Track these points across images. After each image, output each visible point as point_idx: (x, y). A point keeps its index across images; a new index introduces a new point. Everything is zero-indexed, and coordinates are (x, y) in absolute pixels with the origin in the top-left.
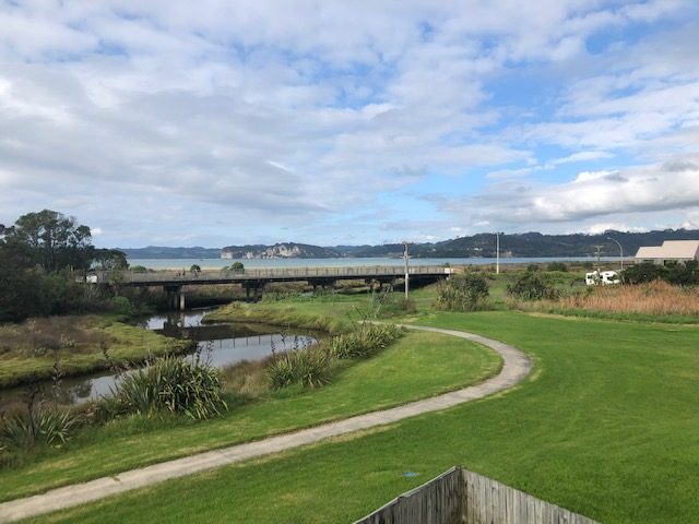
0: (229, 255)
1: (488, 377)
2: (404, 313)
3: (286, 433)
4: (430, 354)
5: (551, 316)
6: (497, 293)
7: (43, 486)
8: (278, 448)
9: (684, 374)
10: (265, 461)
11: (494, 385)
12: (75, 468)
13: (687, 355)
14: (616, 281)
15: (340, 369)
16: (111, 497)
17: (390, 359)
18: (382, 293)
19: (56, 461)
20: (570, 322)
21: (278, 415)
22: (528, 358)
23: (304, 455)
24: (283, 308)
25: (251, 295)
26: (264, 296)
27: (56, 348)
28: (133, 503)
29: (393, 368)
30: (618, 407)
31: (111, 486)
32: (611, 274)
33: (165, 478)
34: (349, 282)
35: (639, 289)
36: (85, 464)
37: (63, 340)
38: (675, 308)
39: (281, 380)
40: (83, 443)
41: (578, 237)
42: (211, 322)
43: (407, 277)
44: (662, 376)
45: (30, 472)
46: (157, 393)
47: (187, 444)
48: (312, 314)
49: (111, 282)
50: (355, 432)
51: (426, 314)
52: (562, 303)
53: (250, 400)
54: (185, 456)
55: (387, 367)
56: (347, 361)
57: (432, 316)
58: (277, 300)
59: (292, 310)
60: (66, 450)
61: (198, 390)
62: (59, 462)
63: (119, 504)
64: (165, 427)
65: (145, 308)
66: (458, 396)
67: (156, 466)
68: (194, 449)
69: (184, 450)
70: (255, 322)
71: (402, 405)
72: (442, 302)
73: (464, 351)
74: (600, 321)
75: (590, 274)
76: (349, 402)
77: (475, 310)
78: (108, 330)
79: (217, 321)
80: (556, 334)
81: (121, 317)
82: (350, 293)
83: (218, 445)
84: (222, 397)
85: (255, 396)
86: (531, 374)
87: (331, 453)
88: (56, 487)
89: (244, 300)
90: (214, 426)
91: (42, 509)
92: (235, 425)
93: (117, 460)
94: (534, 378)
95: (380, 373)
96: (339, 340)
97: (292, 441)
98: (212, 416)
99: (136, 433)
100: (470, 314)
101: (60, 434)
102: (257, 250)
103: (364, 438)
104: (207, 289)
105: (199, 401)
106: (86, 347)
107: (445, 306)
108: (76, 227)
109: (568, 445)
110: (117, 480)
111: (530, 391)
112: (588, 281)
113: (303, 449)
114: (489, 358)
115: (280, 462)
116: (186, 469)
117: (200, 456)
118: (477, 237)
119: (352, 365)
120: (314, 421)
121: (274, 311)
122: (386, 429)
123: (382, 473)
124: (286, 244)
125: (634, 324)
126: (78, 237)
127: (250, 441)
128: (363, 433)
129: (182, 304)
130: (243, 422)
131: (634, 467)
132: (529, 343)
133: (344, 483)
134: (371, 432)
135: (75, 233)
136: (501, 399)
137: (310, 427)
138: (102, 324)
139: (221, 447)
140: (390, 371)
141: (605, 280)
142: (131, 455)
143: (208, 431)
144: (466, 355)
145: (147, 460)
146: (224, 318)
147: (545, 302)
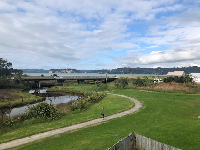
0: (51, 72)
1: (131, 108)
2: (105, 89)
3: (77, 124)
4: (114, 101)
5: (146, 91)
6: (130, 84)
7: (9, 140)
8: (76, 128)
9: (183, 107)
10: (73, 132)
11: (133, 110)
12: (17, 134)
13: (183, 102)
14: (162, 81)
15: (90, 105)
16: (30, 143)
17: (103, 103)
18: (99, 84)
19: (11, 132)
20: (151, 93)
21: (74, 119)
22: (141, 103)
23: (84, 130)
24: (70, 88)
25: (60, 84)
26: (64, 84)
27: (4, 99)
28: (37, 144)
29: (104, 105)
30: (167, 116)
31: (29, 139)
32: (161, 79)
33: (45, 137)
34: (88, 80)
35: (168, 84)
36: (20, 133)
37: (6, 97)
38: (179, 89)
39: (74, 109)
40: (18, 127)
41: (150, 69)
42: (49, 91)
43: (106, 79)
44: (177, 108)
45: (3, 136)
46: (39, 112)
47: (49, 127)
48: (79, 90)
49: (18, 80)
50: (97, 123)
51: (111, 90)
52: (148, 88)
53: (66, 114)
54: (49, 130)
55: (103, 105)
56: (91, 103)
57: (113, 90)
58: (68, 85)
59: (73, 88)
60: (13, 129)
61: (51, 111)
62: (12, 132)
63: (33, 144)
64: (42, 122)
65: (29, 87)
66: (124, 113)
67: (41, 133)
68: (52, 129)
69: (49, 129)
70: (62, 92)
71: (109, 116)
72: (116, 86)
73: (123, 100)
74: (159, 92)
75: (155, 79)
76: (94, 115)
77: (125, 89)
78: (18, 94)
79: (50, 91)
80: (148, 96)
81: (21, 90)
82: (89, 84)
83: (58, 127)
84: (58, 113)
85: (67, 113)
86: (143, 107)
87: (91, 129)
88: (13, 140)
89: (58, 85)
90: (56, 122)
91: (10, 146)
92: (63, 122)
93: (29, 132)
94: (144, 108)
95: (101, 106)
96: (89, 97)
97: (80, 126)
98: (55, 119)
99: (34, 124)
100: (124, 90)
101: (12, 124)
102: (60, 71)
103: (100, 125)
104: (47, 82)
105: (51, 115)
106: (13, 98)
107: (116, 88)
108: (7, 63)
109: (157, 126)
110: (30, 138)
111: (143, 112)
112: (154, 81)
113: (83, 128)
114: (131, 103)
115: (77, 132)
116: (50, 134)
117: (54, 130)
118: (123, 68)
119: (93, 104)
120: (84, 120)
121: (68, 89)
122: (106, 122)
123: (108, 135)
124: (68, 69)
125: (168, 93)
126: (8, 66)
127: (68, 126)
128: (100, 124)
129: (40, 86)
130: (65, 121)
131: (176, 132)
132: (141, 98)
133: (98, 137)
134: (102, 123)
135: (7, 64)
136: (136, 114)
137: (84, 122)
138: (16, 92)
139: (59, 128)
140: (104, 106)
141: (159, 81)
142: (33, 130)
143: (55, 123)
144: (124, 102)
145: (38, 132)
146: (52, 90)
147: (144, 87)
